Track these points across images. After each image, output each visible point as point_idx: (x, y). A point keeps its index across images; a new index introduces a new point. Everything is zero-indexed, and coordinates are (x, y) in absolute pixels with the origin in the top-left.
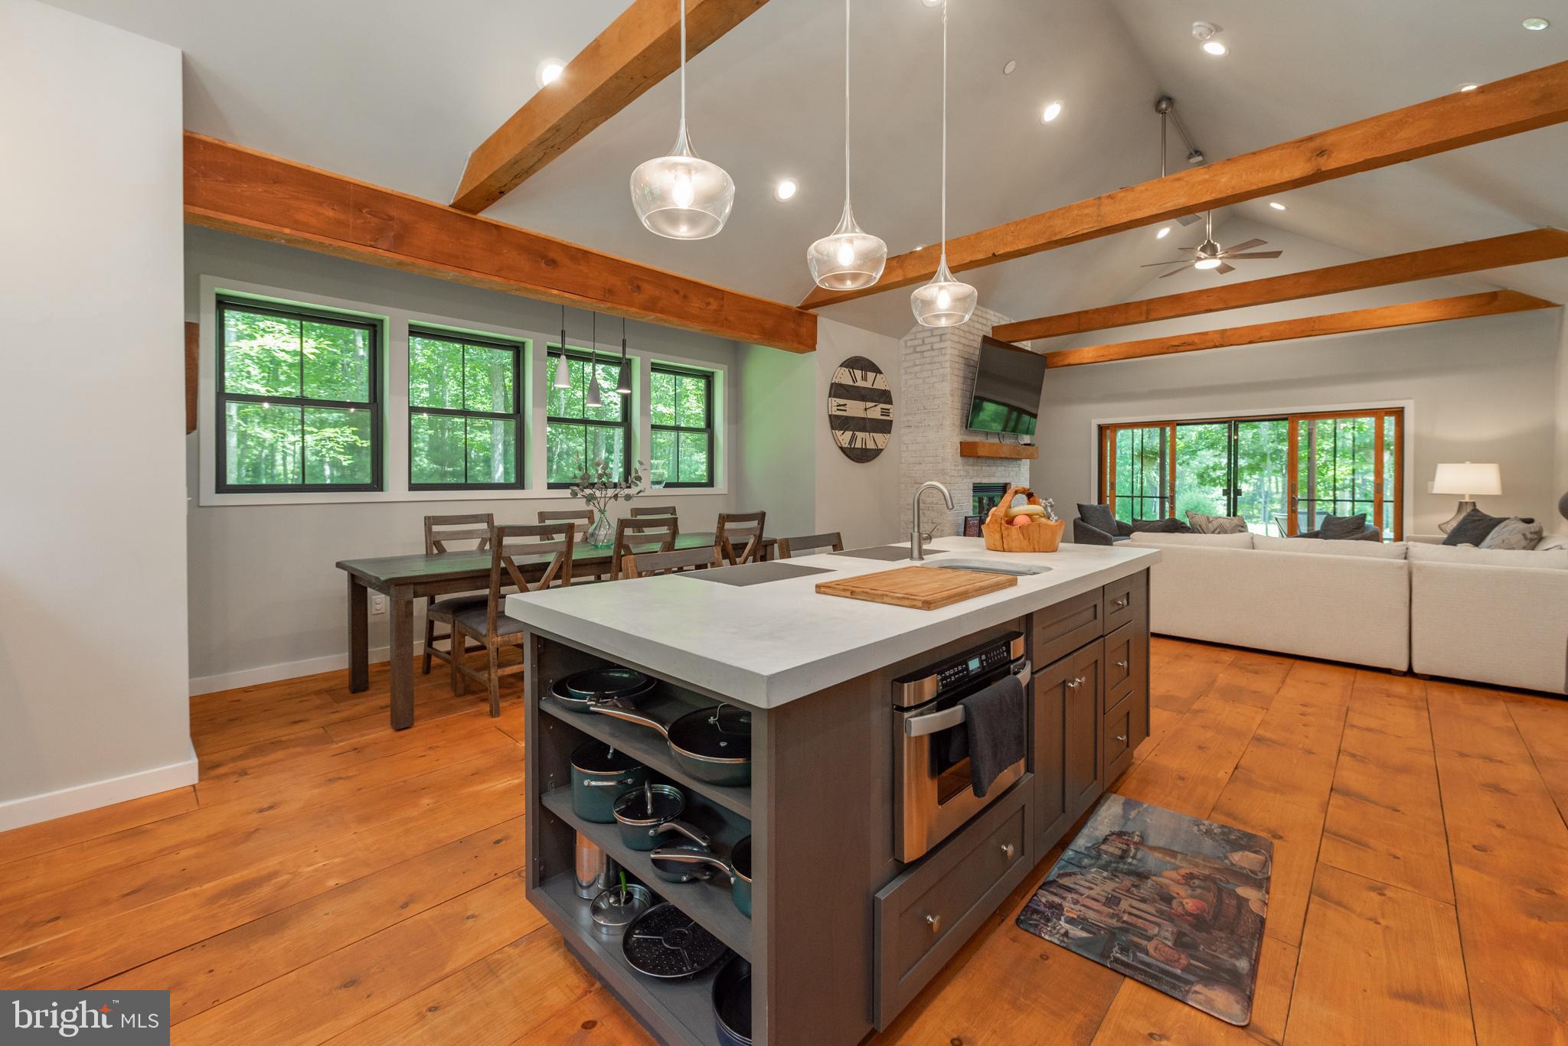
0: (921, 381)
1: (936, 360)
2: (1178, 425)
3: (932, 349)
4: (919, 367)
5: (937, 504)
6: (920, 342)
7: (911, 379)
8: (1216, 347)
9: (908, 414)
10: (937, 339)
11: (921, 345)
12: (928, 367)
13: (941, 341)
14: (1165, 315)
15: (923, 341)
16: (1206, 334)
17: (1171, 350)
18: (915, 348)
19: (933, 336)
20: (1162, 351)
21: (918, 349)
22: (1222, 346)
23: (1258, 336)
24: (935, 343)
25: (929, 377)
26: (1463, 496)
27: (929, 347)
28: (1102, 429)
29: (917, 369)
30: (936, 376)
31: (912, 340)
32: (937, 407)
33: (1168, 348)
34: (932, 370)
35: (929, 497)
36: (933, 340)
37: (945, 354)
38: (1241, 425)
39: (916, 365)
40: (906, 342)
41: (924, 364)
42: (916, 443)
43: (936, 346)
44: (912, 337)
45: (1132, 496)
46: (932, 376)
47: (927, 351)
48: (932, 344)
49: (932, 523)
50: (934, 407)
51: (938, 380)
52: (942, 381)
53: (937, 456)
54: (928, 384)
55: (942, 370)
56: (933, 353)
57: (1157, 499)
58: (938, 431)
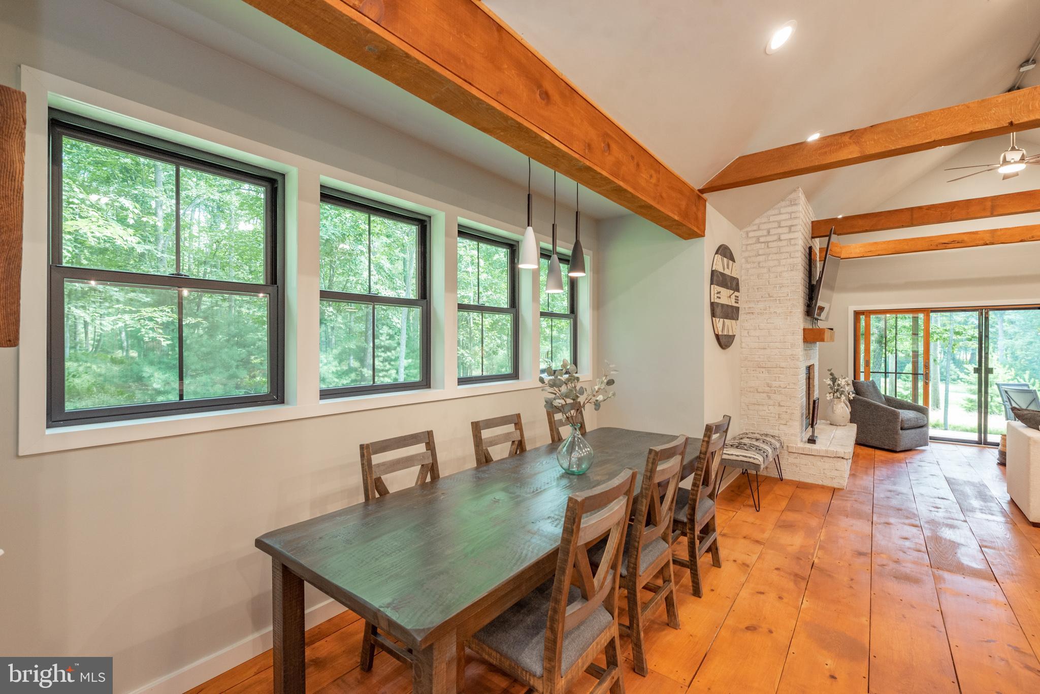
0: (765, 270)
1: (783, 250)
2: (932, 311)
3: (780, 240)
4: (764, 257)
5: (786, 388)
6: (765, 233)
7: (754, 268)
9: (750, 301)
10: (786, 230)
11: (766, 236)
12: (775, 257)
13: (790, 232)
15: (769, 232)
16: (976, 233)
17: (940, 247)
18: (758, 239)
19: (780, 227)
20: (931, 248)
21: (762, 240)
22: (992, 244)
23: (1030, 235)
24: (782, 234)
25: (775, 266)
27: (775, 238)
28: (857, 314)
29: (761, 258)
30: (784, 265)
31: (755, 231)
34: (779, 260)
35: (775, 381)
36: (780, 230)
37: (795, 244)
39: (760, 255)
40: (747, 233)
41: (770, 254)
42: (759, 329)
43: (783, 237)
44: (755, 228)
45: (886, 373)
46: (779, 265)
47: (773, 241)
48: (779, 235)
49: (780, 405)
50: (781, 295)
51: (786, 269)
52: (791, 270)
53: (785, 342)
54: (774, 272)
55: (791, 259)
56: (780, 244)
57: (911, 375)
58: (787, 318)
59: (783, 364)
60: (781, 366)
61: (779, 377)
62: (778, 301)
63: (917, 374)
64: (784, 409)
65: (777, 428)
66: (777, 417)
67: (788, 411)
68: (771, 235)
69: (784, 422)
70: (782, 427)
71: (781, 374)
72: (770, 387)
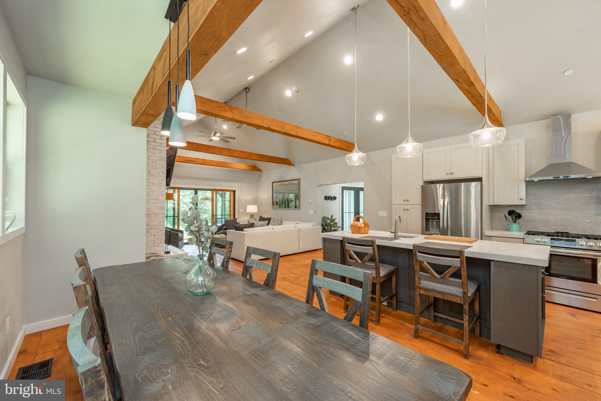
2: (181, 189)
3: (155, 141)
5: (158, 225)
8: (201, 164)
10: (158, 137)
12: (152, 151)
14: (217, 153)
15: (148, 135)
16: (198, 159)
17: (188, 162)
19: (155, 134)
20: (184, 161)
22: (203, 164)
23: (213, 164)
24: (157, 139)
25: (152, 156)
26: (251, 213)
32: (158, 173)
33: (186, 161)
34: (155, 153)
36: (155, 137)
37: (164, 147)
38: (198, 191)
41: (149, 148)
43: (157, 141)
45: (167, 216)
46: (155, 156)
47: (152, 141)
48: (155, 139)
49: (155, 236)
50: (156, 173)
51: (158, 159)
52: (162, 160)
53: (158, 200)
54: (152, 160)
55: (162, 154)
56: (156, 144)
57: (172, 217)
58: (159, 187)
59: (157, 212)
60: (155, 213)
61: (154, 219)
62: (154, 176)
63: (175, 216)
64: (157, 237)
65: (153, 249)
66: (153, 242)
67: (159, 238)
68: (150, 138)
69: (157, 245)
70: (156, 248)
71: (155, 218)
72: (149, 226)
